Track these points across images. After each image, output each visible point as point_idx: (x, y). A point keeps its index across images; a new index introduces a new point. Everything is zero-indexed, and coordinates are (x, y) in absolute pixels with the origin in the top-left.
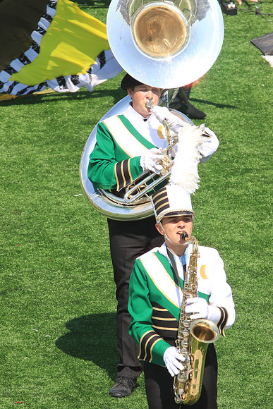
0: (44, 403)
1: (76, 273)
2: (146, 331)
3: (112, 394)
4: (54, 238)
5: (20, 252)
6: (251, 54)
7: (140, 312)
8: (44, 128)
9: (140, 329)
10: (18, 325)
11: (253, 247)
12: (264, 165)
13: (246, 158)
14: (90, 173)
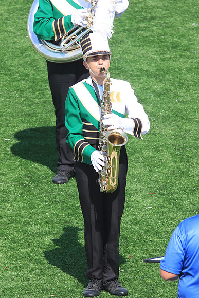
0: (5, 188)
1: (27, 94)
2: (78, 139)
3: (54, 182)
4: (12, 68)
7: (74, 126)
11: (157, 75)
12: (165, 14)
13: (152, 9)
14: (35, 28)
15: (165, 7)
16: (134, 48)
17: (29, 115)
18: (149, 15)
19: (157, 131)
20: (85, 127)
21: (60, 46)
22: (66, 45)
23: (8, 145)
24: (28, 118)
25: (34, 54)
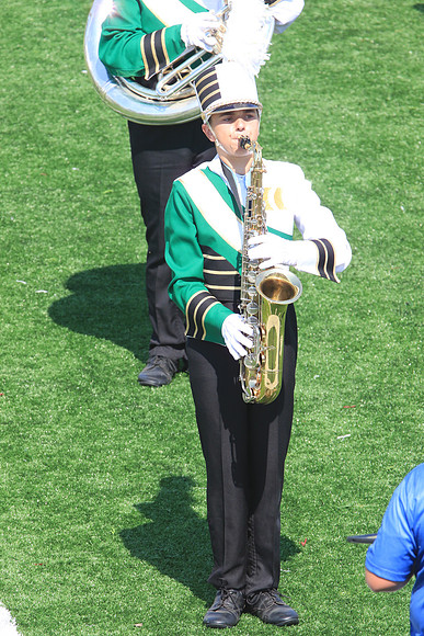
0: (37, 395)
1: (84, 194)
2: (194, 292)
3: (142, 382)
4: (51, 139)
7: (184, 262)
9: (185, 288)
11: (361, 153)
12: (378, 24)
13: (351, 13)
14: (103, 51)
15: (377, 8)
16: (312, 97)
17: (88, 239)
18: (344, 27)
19: (361, 274)
20: (208, 264)
21: (155, 89)
22: (167, 87)
23: (44, 303)
24: (85, 246)
25: (98, 109)
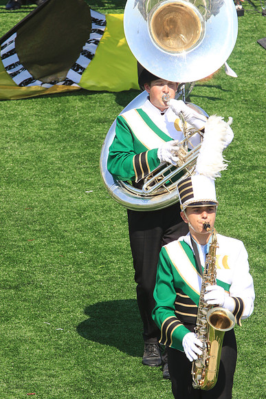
0: (56, 394)
1: (86, 268)
2: (168, 317)
4: (66, 234)
5: (32, 247)
6: (257, 54)
8: (56, 126)
9: (162, 314)
10: (31, 318)
11: (260, 243)
14: (110, 165)
16: (229, 207)
17: (89, 296)
18: (249, 164)
23: (61, 336)
24: (87, 300)
